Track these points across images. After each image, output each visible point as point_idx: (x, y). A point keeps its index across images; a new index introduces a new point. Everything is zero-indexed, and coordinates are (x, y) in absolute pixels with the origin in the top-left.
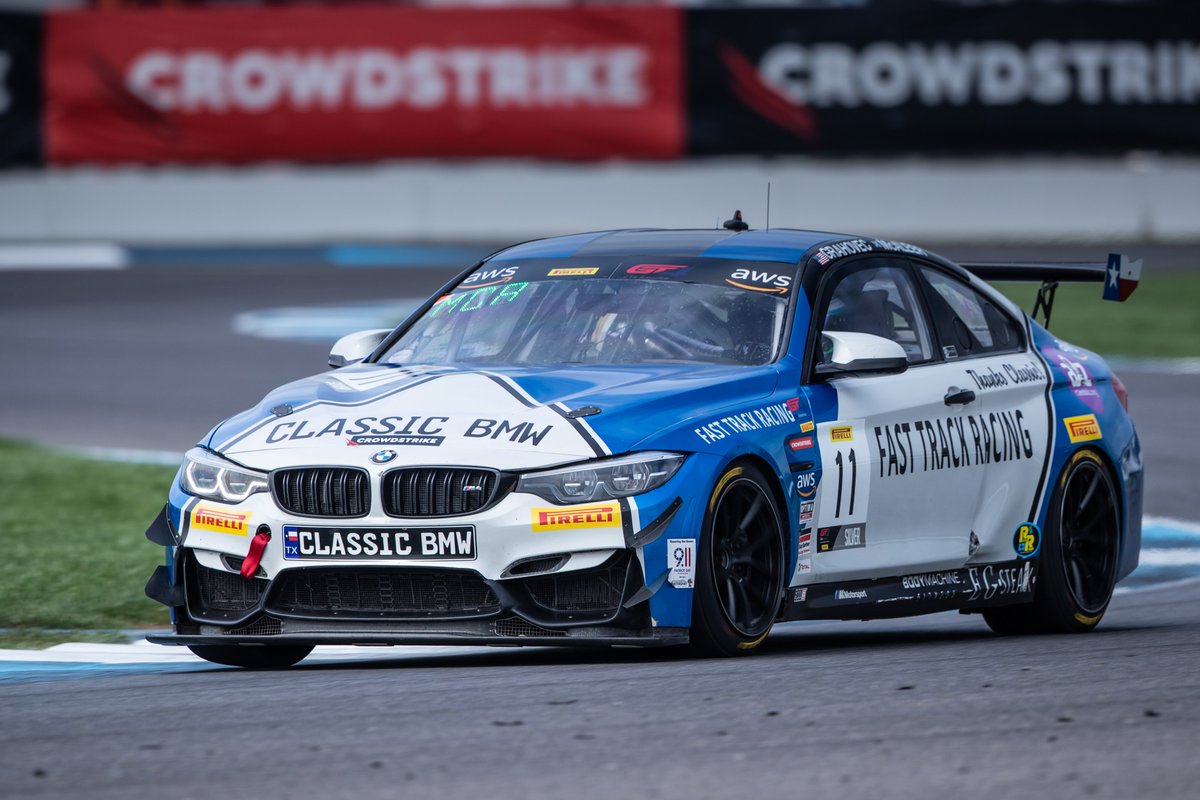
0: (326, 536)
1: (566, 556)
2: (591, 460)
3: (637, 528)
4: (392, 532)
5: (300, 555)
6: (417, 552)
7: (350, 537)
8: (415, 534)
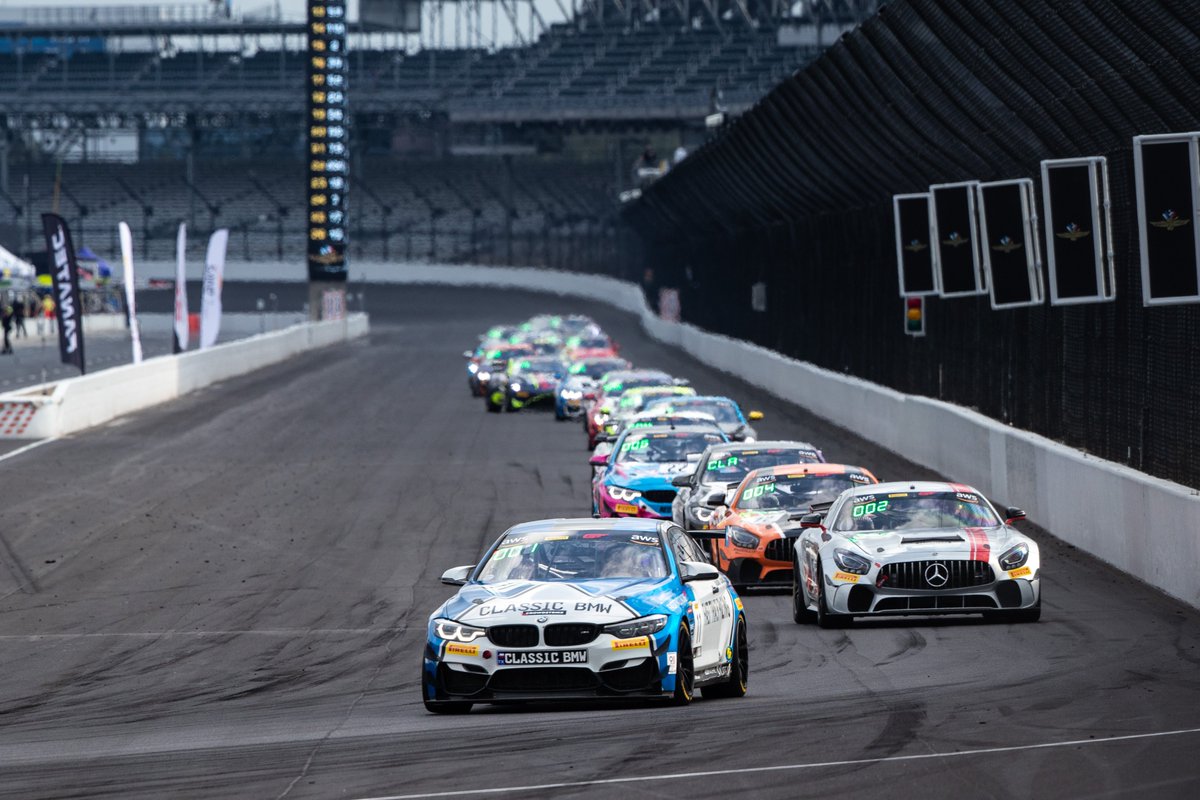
0: (518, 655)
1: (626, 661)
2: (633, 619)
3: (655, 648)
4: (550, 652)
5: (506, 664)
6: (561, 661)
7: (529, 655)
8: (561, 653)
